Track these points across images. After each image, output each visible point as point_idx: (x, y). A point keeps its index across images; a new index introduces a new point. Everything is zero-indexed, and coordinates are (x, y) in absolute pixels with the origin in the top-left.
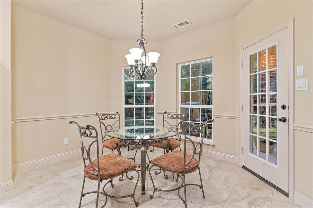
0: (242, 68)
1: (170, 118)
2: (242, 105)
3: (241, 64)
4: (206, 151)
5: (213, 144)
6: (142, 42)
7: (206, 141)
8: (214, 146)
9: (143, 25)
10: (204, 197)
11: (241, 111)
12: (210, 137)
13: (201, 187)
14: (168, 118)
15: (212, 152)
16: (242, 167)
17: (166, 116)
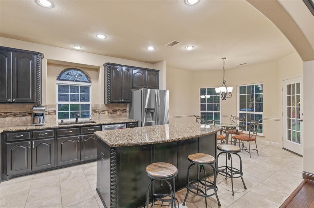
0: (283, 91)
1: (235, 119)
2: (283, 113)
3: (282, 89)
4: (259, 140)
5: (263, 136)
6: (224, 82)
7: (258, 134)
8: (264, 137)
9: (224, 74)
10: (258, 155)
11: (282, 116)
12: (261, 132)
13: (257, 150)
14: (234, 119)
15: (262, 140)
16: (283, 149)
17: (232, 118)
